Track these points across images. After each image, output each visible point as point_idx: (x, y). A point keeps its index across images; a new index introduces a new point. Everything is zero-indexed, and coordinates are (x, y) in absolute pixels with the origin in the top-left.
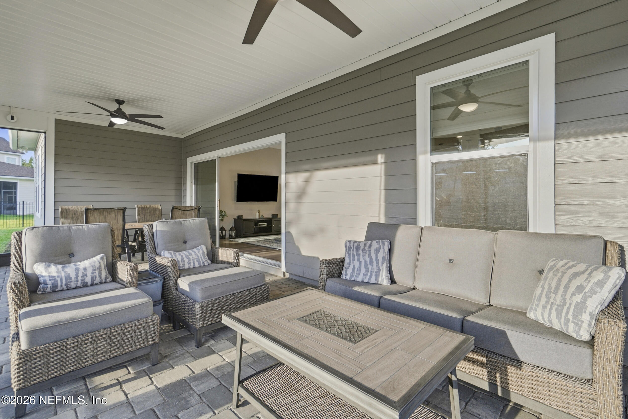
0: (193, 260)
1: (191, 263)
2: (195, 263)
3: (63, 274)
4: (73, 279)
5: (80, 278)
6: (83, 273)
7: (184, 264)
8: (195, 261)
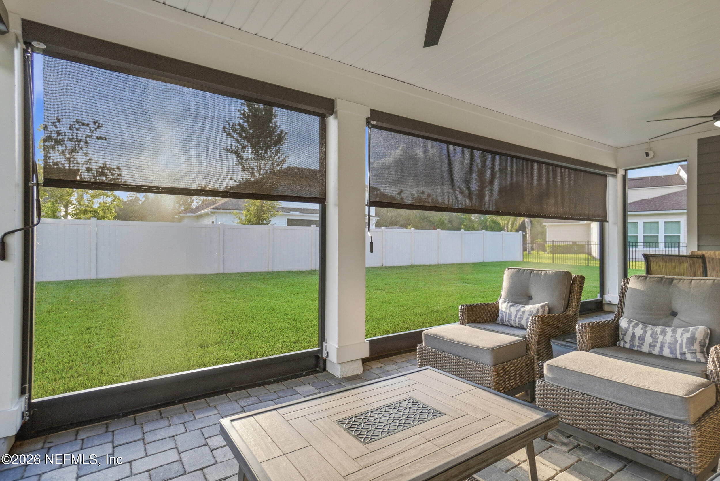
0: (662, 342)
1: (655, 346)
2: (664, 349)
3: (508, 312)
4: (513, 318)
5: (517, 319)
6: (521, 315)
7: (643, 344)
8: (666, 346)
